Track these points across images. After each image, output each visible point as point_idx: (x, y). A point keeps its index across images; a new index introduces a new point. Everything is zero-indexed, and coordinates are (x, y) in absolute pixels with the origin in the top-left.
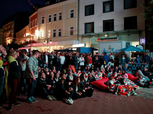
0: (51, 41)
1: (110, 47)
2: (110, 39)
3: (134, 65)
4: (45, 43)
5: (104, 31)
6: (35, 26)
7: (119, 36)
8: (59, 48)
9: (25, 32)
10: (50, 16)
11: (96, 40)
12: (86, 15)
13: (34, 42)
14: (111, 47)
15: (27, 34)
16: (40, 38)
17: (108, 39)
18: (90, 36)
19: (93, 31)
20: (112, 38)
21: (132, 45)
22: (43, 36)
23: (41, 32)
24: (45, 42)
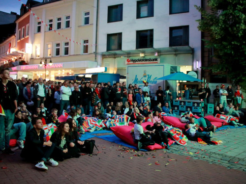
0: (51, 62)
1: (145, 73)
2: (146, 60)
3: (182, 104)
4: (41, 65)
5: (137, 48)
6: (26, 37)
7: (162, 56)
8: (65, 73)
9: (10, 46)
10: (51, 21)
11: (125, 62)
12: (109, 21)
13: (23, 63)
14: (147, 74)
15: (13, 50)
16: (34, 58)
17: (143, 60)
18: (115, 56)
19: (120, 47)
20: (150, 60)
21: (181, 71)
22: (38, 54)
23: (36, 47)
24: (41, 63)
